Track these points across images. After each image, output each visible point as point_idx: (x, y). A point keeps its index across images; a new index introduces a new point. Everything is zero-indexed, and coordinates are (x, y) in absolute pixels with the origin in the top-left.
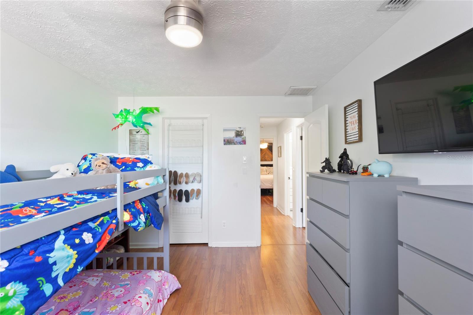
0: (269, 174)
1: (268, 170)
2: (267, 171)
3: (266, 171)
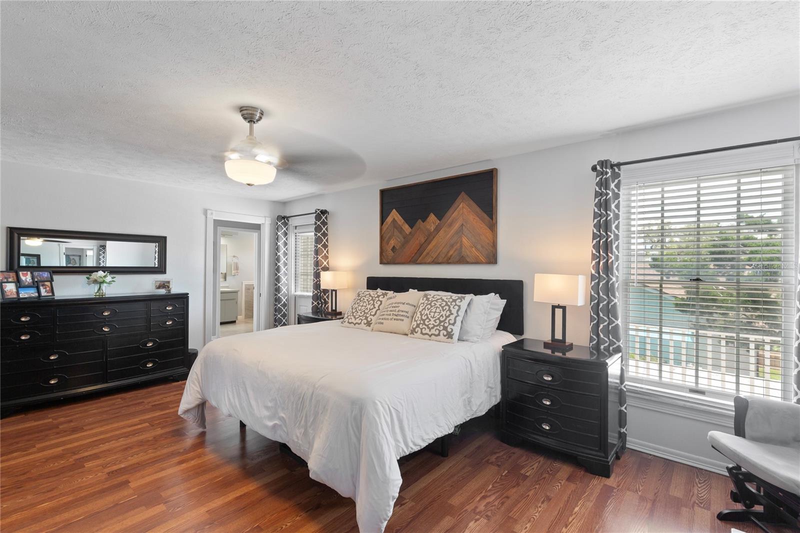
0: (413, 331)
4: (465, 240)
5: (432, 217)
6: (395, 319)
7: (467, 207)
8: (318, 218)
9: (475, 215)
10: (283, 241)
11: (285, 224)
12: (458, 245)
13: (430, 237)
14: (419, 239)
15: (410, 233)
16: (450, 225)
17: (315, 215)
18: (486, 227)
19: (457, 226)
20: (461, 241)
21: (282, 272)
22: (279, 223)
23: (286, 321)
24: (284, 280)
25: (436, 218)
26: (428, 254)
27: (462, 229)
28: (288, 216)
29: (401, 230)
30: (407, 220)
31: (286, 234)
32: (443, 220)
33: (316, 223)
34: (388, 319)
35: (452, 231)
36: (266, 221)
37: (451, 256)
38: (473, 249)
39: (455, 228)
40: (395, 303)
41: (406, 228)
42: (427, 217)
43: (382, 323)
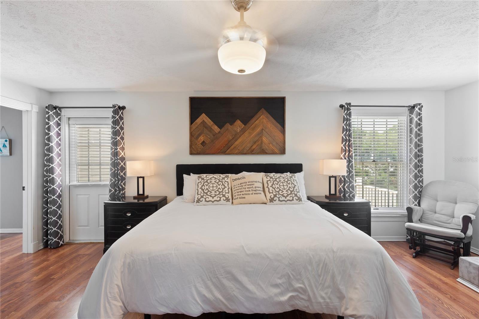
0: (272, 200)
1: (270, 185)
2: (266, 190)
3: (264, 191)
4: (264, 139)
5: (238, 123)
6: (255, 194)
7: (265, 118)
8: (115, 112)
9: (271, 124)
10: (55, 131)
11: (58, 115)
12: (260, 142)
13: (236, 137)
14: (227, 136)
15: (220, 132)
16: (254, 129)
17: (112, 109)
18: (279, 132)
19: (259, 130)
20: (262, 140)
21: (56, 163)
22: (51, 113)
23: (61, 212)
24: (59, 170)
25: (241, 123)
26: (235, 147)
27: (262, 132)
28: (60, 106)
29: (210, 129)
30: (216, 123)
31: (58, 125)
32: (248, 125)
33: (113, 117)
34: (249, 194)
35: (255, 133)
36: (34, 108)
37: (254, 149)
38: (271, 145)
39: (257, 131)
40: (248, 182)
41: (216, 128)
42: (234, 122)
43: (244, 198)
